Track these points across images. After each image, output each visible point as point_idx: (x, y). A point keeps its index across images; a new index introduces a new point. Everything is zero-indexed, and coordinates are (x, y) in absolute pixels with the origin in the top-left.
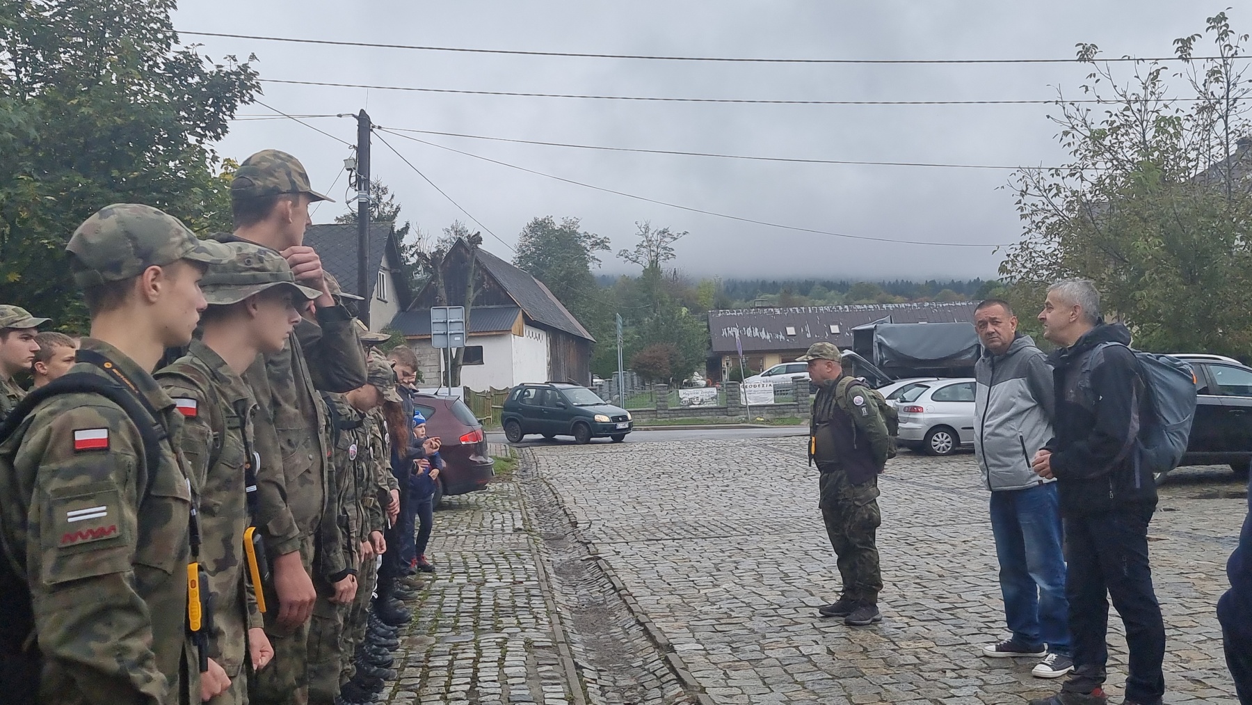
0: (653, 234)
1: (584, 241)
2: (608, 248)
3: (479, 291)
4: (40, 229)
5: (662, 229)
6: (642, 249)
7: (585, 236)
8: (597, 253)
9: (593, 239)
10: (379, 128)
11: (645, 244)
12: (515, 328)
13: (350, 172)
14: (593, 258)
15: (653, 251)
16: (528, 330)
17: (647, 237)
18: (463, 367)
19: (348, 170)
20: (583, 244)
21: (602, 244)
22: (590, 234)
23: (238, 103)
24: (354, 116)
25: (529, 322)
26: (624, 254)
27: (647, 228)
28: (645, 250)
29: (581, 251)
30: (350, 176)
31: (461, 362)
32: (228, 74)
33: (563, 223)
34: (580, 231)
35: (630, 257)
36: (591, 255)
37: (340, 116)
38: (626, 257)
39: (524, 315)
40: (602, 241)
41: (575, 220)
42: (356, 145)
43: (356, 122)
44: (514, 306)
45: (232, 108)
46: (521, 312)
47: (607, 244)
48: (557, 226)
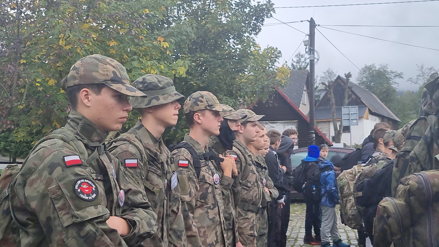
0: (425, 70)
1: (390, 75)
2: (402, 77)
3: (350, 99)
4: (190, 77)
5: (430, 67)
6: (419, 77)
7: (391, 72)
8: (397, 80)
9: (395, 74)
10: (319, 25)
11: (421, 75)
12: (365, 116)
13: (306, 46)
14: (395, 83)
15: (425, 78)
16: (370, 116)
17: (422, 71)
18: (343, 134)
19: (305, 45)
20: (390, 76)
21: (400, 76)
22: (394, 71)
23: (265, 18)
24: (308, 21)
25: (371, 113)
26: (410, 80)
27: (422, 67)
28: (421, 78)
29: (388, 79)
30: (306, 48)
31: (342, 132)
32: (262, 5)
33: (380, 67)
34: (389, 70)
35: (413, 81)
36: (394, 81)
37: (302, 21)
38: (412, 81)
39: (369, 110)
40: (399, 75)
41: (386, 65)
42: (309, 34)
43: (309, 23)
44: (364, 105)
45: (263, 20)
46: (367, 108)
47: (402, 76)
48: (377, 68)
